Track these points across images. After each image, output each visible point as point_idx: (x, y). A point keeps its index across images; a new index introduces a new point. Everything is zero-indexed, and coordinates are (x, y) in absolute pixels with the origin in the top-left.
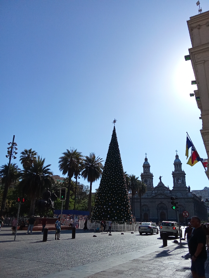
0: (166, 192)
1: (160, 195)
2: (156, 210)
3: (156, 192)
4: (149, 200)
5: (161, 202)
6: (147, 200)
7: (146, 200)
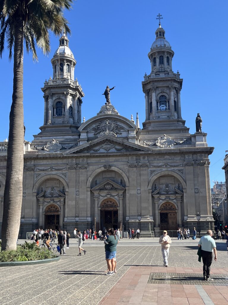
0: (124, 134)
1: (104, 146)
2: (89, 193)
3: (91, 135)
4: (65, 161)
5: (105, 166)
6: (60, 161)
7: (54, 162)
